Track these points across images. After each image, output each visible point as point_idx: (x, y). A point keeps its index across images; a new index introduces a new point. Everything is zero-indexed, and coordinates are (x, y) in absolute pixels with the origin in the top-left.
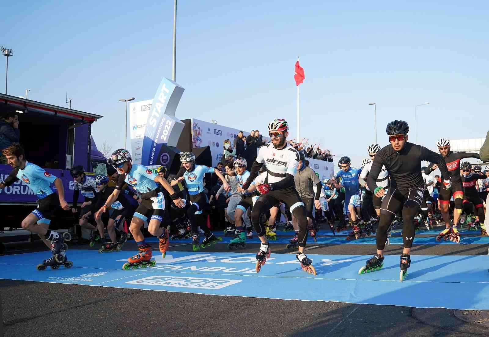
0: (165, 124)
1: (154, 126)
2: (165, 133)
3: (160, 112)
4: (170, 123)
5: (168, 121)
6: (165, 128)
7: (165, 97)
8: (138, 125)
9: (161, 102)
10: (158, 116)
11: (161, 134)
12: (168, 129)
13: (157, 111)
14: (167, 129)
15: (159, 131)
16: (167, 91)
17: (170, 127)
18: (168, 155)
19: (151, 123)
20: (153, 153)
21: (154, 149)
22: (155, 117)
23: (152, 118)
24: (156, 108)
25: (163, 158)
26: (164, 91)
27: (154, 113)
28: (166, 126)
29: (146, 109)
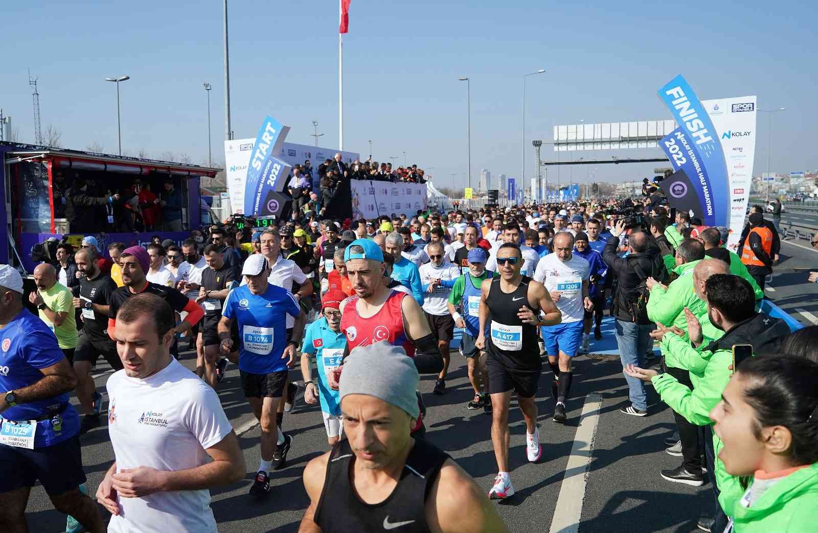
0: (271, 167)
1: (258, 169)
2: (273, 177)
3: (265, 153)
4: (279, 168)
5: (276, 165)
6: (272, 172)
7: (271, 138)
8: (236, 166)
9: (266, 143)
10: (263, 158)
11: (267, 178)
12: (277, 173)
13: (261, 152)
14: (274, 173)
15: (265, 175)
16: (273, 131)
17: (278, 171)
18: (276, 201)
19: (254, 165)
20: (258, 199)
21: (259, 194)
22: (258, 159)
23: (254, 160)
24: (259, 148)
25: (271, 205)
26: (269, 131)
27: (258, 154)
28: (273, 170)
29: (245, 149)
